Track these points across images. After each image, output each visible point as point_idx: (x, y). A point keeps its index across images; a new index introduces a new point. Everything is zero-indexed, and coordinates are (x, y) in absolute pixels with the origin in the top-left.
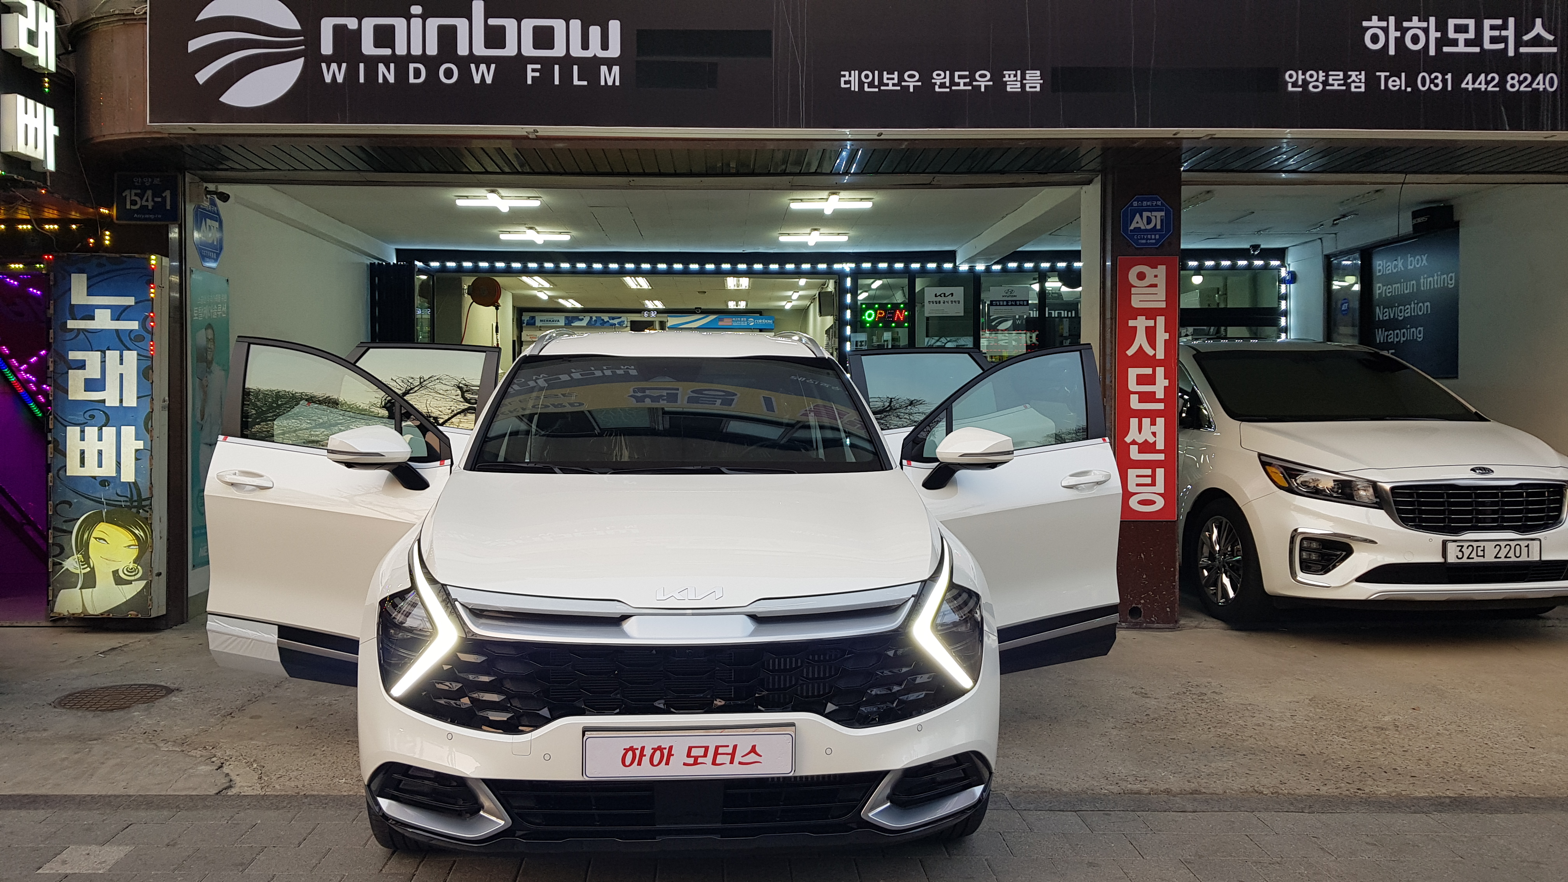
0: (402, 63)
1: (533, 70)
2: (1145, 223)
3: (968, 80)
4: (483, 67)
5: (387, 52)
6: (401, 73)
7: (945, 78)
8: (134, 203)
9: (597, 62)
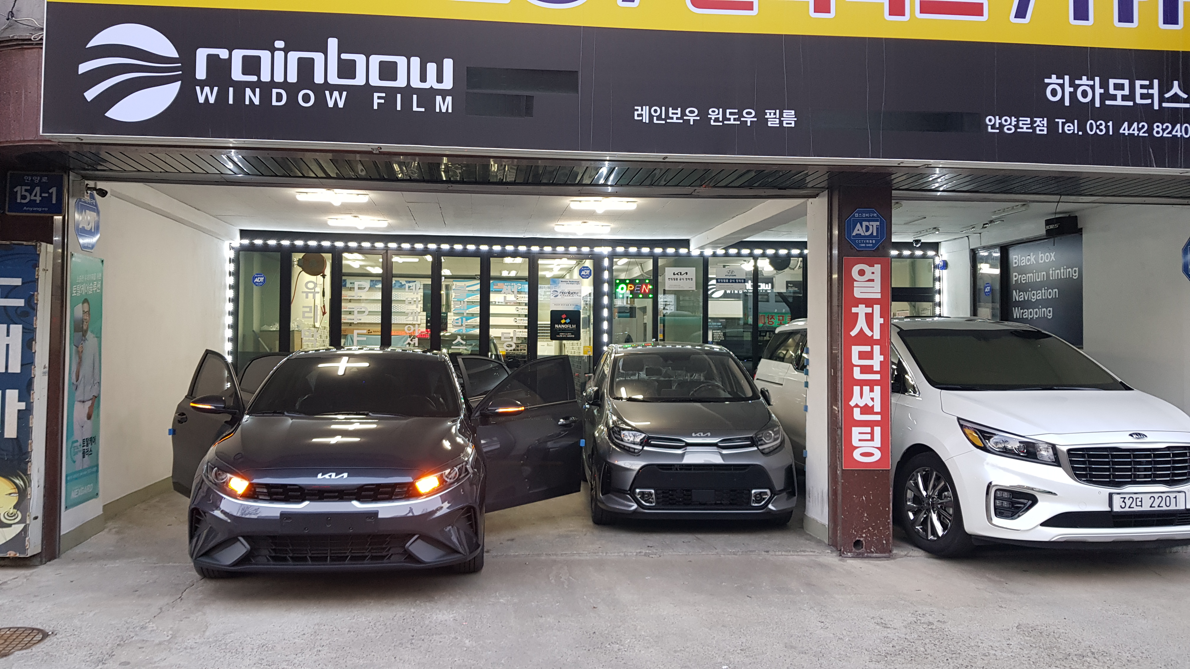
0: (266, 88)
1: (379, 98)
2: (865, 231)
3: (737, 116)
4: (336, 94)
5: (254, 78)
6: (266, 97)
7: (718, 114)
8: (24, 197)
9: (432, 93)
